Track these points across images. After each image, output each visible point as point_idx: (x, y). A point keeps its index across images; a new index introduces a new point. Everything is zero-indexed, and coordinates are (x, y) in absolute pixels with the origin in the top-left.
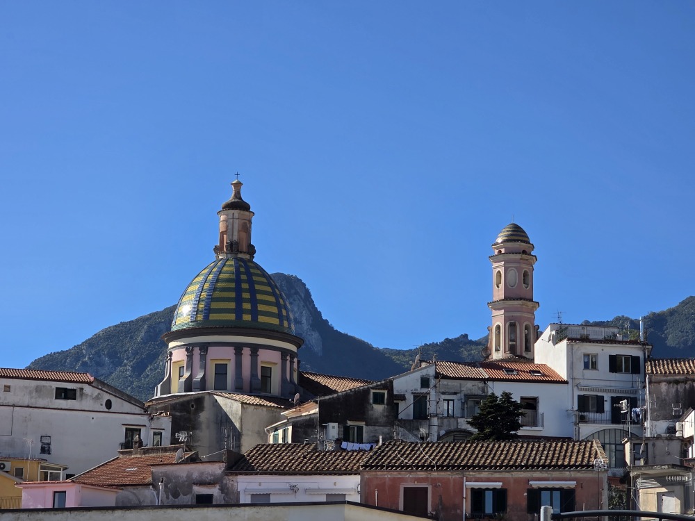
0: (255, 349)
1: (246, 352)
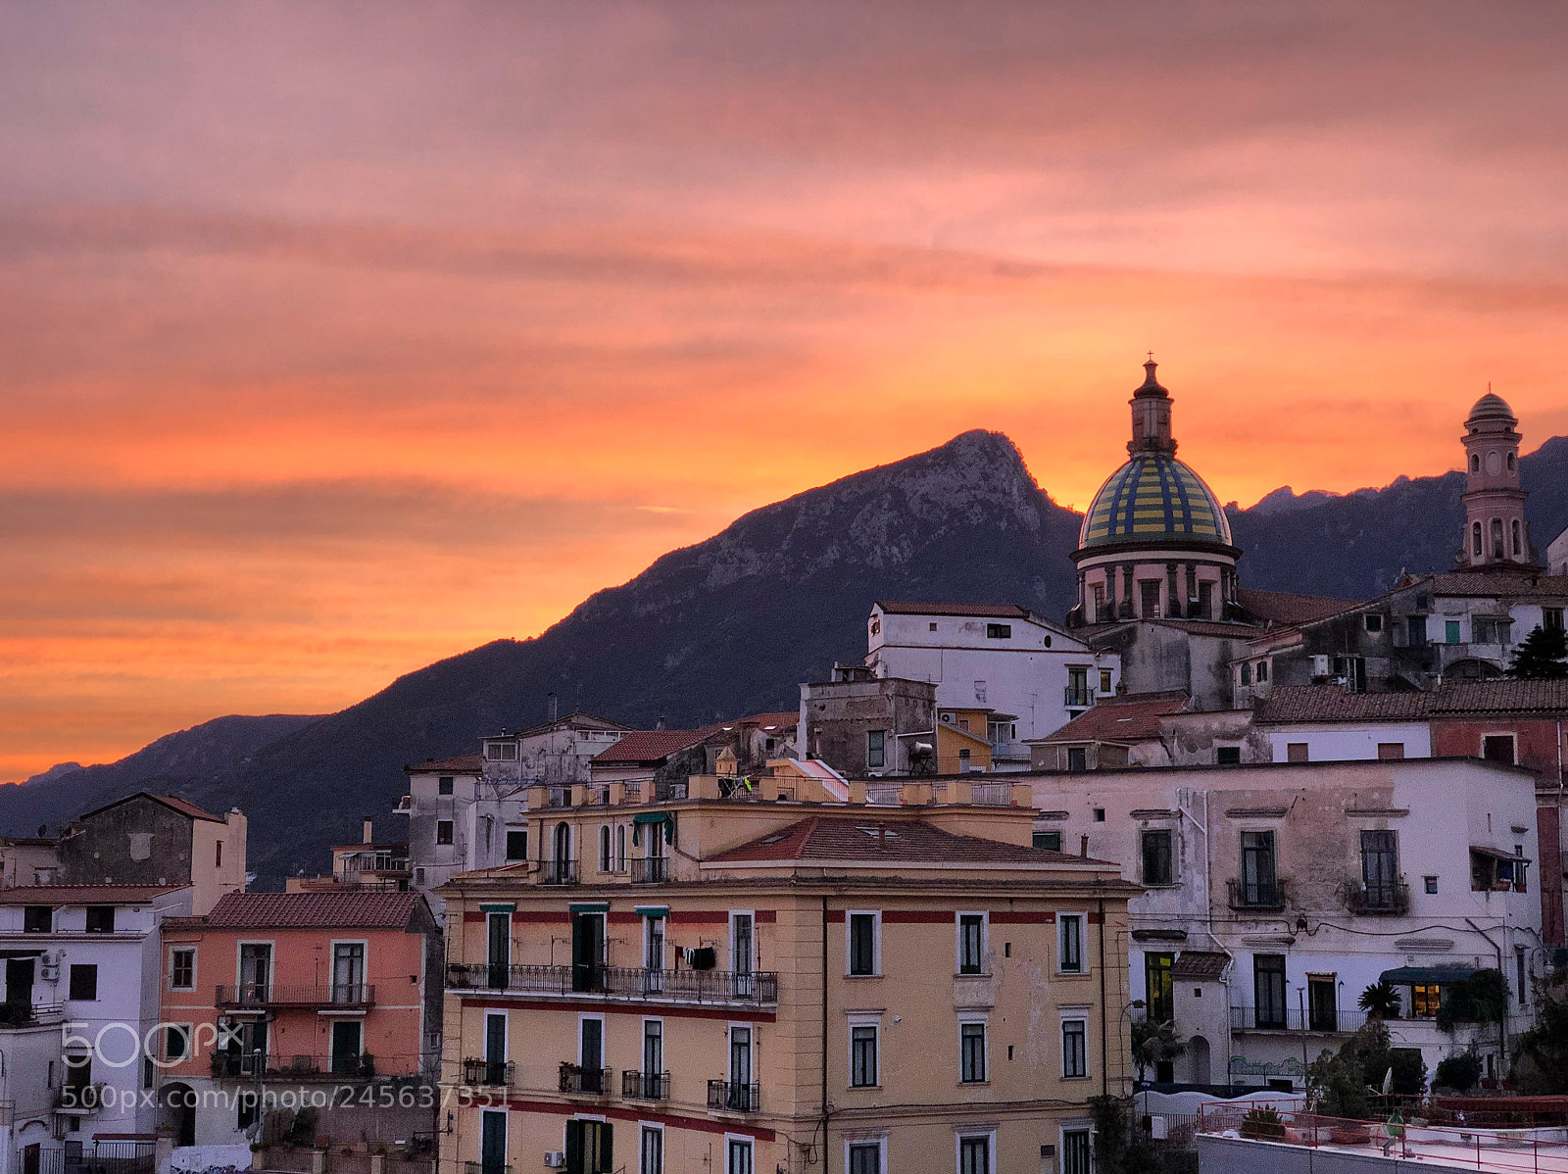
0: (1191, 565)
1: (1181, 569)
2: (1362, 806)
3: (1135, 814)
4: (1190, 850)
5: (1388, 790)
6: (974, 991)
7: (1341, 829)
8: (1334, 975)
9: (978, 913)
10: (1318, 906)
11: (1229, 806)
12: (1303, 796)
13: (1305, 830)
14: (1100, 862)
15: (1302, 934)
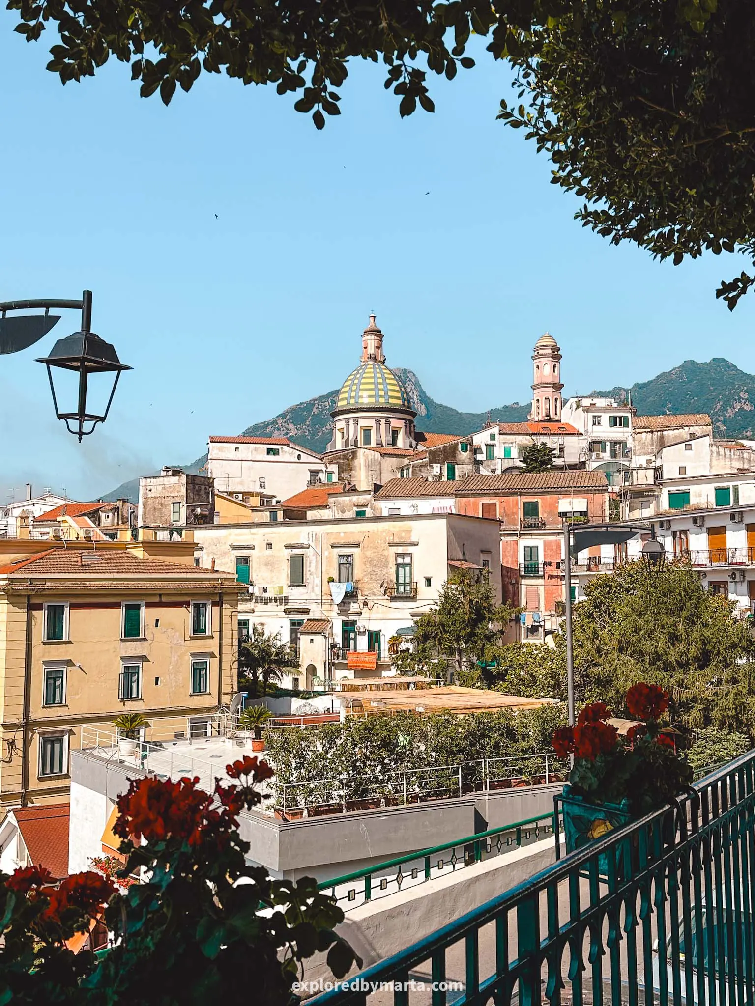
0: (387, 419)
1: (383, 421)
2: (396, 540)
3: (288, 547)
4: (313, 565)
5: (409, 531)
6: (133, 648)
7: (386, 553)
8: (380, 631)
9: (138, 603)
10: (374, 594)
11: (332, 541)
12: (368, 535)
13: (369, 553)
14: (224, 572)
15: (366, 608)
